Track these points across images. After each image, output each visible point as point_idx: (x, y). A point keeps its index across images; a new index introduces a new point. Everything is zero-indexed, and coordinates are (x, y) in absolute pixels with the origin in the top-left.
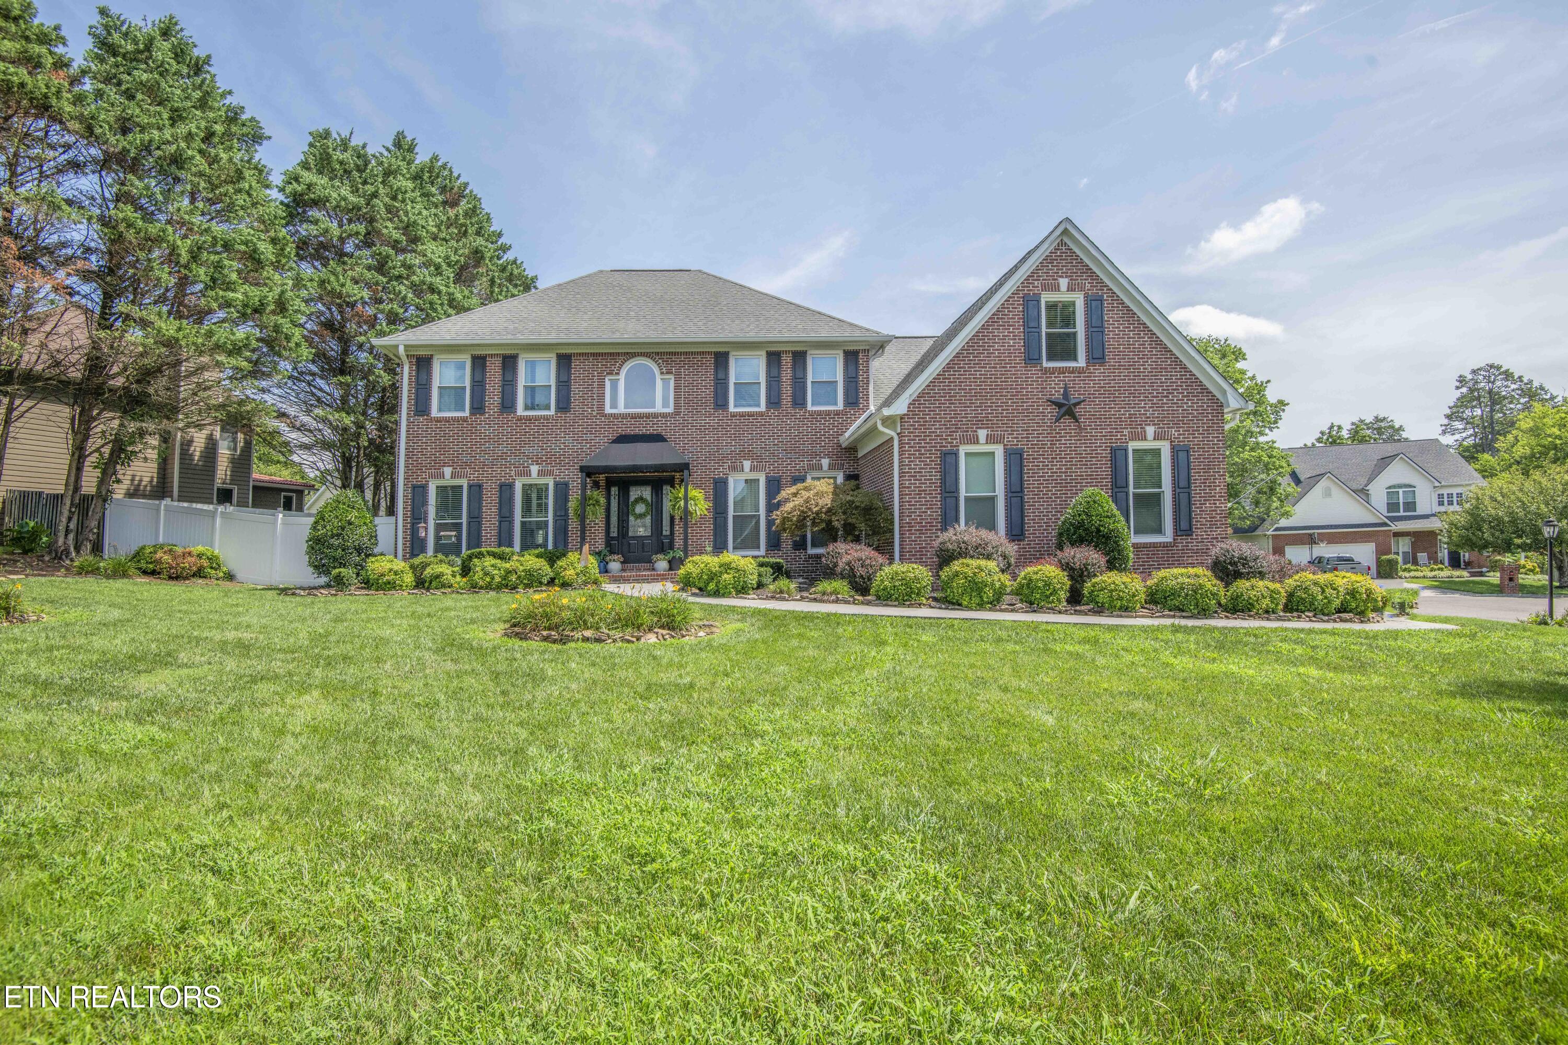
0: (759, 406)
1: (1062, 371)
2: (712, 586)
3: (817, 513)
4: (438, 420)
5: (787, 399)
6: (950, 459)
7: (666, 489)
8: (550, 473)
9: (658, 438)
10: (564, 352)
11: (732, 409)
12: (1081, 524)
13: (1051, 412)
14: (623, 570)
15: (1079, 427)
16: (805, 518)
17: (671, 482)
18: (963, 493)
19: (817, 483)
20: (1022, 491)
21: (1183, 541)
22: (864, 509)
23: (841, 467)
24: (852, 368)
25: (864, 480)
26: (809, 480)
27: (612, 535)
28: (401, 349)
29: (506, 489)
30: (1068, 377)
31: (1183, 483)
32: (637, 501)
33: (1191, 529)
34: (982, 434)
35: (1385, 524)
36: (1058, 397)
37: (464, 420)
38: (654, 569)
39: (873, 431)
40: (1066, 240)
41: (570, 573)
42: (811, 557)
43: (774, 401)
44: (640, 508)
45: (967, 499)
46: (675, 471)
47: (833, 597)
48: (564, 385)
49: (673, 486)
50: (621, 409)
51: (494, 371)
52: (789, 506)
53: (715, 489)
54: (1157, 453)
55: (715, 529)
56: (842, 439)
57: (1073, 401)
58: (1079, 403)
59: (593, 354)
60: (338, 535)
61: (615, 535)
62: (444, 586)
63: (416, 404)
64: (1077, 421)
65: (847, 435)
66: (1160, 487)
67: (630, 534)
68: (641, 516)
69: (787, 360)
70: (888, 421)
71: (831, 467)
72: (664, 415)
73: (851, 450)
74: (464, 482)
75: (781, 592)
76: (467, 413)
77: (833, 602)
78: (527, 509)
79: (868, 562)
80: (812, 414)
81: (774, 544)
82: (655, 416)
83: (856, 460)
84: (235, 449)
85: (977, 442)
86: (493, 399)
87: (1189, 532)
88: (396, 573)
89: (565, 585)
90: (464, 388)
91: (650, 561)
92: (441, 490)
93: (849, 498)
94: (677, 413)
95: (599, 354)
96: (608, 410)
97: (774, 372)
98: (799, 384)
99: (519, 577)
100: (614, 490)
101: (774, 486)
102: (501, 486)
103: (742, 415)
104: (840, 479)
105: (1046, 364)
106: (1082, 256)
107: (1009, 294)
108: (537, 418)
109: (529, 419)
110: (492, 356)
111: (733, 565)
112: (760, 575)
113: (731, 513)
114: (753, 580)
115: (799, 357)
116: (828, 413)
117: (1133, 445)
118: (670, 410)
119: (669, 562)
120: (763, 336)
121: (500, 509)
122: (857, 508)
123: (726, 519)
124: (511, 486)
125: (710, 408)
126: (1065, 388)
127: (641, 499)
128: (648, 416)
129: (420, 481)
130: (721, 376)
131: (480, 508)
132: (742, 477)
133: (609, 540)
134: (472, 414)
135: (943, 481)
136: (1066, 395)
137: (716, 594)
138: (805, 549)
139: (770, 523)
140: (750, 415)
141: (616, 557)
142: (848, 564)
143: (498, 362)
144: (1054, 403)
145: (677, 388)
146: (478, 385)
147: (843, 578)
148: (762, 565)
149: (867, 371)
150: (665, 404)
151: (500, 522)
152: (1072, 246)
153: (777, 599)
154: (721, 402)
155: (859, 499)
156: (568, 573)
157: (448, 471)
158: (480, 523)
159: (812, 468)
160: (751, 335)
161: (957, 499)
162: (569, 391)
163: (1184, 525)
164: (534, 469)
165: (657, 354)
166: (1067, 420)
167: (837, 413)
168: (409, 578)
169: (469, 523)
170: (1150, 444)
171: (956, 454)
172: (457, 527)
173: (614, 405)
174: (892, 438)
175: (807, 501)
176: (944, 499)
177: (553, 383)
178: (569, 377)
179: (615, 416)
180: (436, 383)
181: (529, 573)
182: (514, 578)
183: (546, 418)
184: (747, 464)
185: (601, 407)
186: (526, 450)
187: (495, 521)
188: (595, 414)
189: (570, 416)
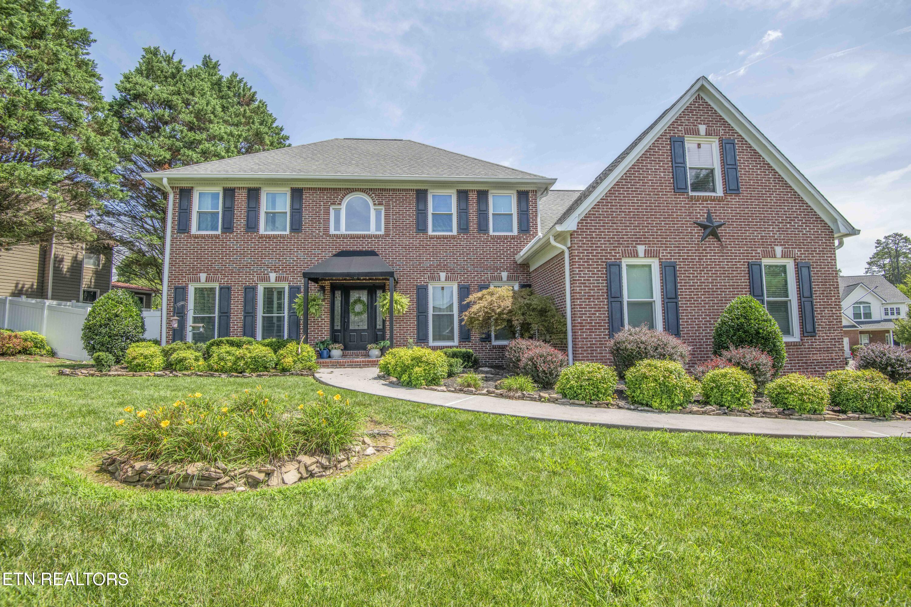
0: (451, 231)
1: (705, 199)
2: (405, 377)
3: (500, 314)
4: (196, 237)
5: (473, 226)
6: (614, 269)
7: (379, 293)
8: (285, 279)
9: (372, 253)
10: (297, 186)
11: (430, 232)
12: (740, 327)
13: (697, 232)
14: (344, 356)
15: (721, 245)
16: (489, 318)
17: (383, 288)
18: (626, 299)
19: (498, 289)
20: (676, 298)
21: (808, 342)
22: (540, 311)
23: (516, 279)
24: (524, 204)
25: (536, 288)
26: (492, 287)
27: (336, 328)
28: (165, 181)
29: (250, 291)
30: (711, 205)
31: (807, 294)
32: (355, 302)
33: (814, 332)
34: (641, 249)
35: (855, 327)
36: (703, 220)
37: (217, 237)
38: (369, 356)
39: (545, 246)
40: (702, 95)
41: (288, 361)
42: (494, 347)
43: (463, 228)
44: (358, 308)
45: (629, 304)
46: (384, 279)
47: (519, 394)
48: (296, 212)
49: (384, 291)
50: (343, 230)
51: (241, 199)
52: (475, 308)
53: (418, 294)
54: (784, 268)
55: (418, 325)
56: (517, 257)
57: (716, 224)
58: (720, 226)
59: (320, 189)
60: (106, 325)
61: (339, 328)
62: (186, 369)
63: (179, 224)
64: (719, 240)
65: (522, 253)
66: (787, 296)
67: (351, 327)
68: (359, 314)
69: (473, 197)
70: (559, 236)
71: (509, 279)
72: (376, 237)
73: (525, 266)
74: (216, 285)
75: (469, 385)
76: (219, 232)
77: (519, 398)
78: (268, 307)
79: (550, 358)
80: (493, 237)
81: (465, 337)
82: (370, 237)
83: (529, 273)
84: (99, 265)
85: (636, 255)
86: (240, 221)
87: (813, 333)
88: (146, 357)
89: (284, 371)
90: (218, 213)
91: (365, 349)
92: (200, 292)
93: (527, 301)
94: (387, 235)
95: (325, 189)
96: (332, 231)
97: (463, 206)
98: (483, 215)
99: (247, 363)
100: (338, 294)
101: (464, 291)
102: (246, 288)
103: (438, 237)
104: (517, 288)
105: (691, 194)
106: (716, 108)
107: (658, 136)
108: (275, 237)
109: (269, 237)
110: (239, 188)
111: (424, 359)
112: (451, 366)
113: (431, 312)
114: (443, 370)
115: (483, 195)
116: (506, 237)
117: (766, 261)
118: (382, 232)
119: (381, 350)
120: (454, 177)
121: (245, 306)
122: (534, 310)
123: (426, 317)
124: (254, 289)
125: (413, 232)
126: (709, 213)
127: (359, 300)
128: (364, 237)
129: (181, 284)
130: (421, 207)
131: (229, 304)
132: (438, 285)
133: (333, 331)
134: (222, 232)
135: (609, 287)
136: (709, 218)
137: (409, 385)
138: (490, 341)
139: (461, 321)
140: (445, 237)
141: (337, 345)
142: (531, 359)
143: (244, 193)
144: (700, 225)
145: (387, 216)
146: (228, 210)
147: (526, 374)
148: (454, 355)
149: (536, 207)
150: (378, 228)
151: (245, 317)
152: (707, 100)
153: (465, 392)
154: (421, 227)
155: (535, 302)
156: (287, 360)
157: (203, 276)
158: (228, 317)
159: (494, 279)
160: (445, 176)
161: (621, 303)
162: (301, 216)
163: (809, 328)
164: (273, 276)
165: (371, 190)
166: (711, 239)
167: (513, 238)
168: (159, 361)
169: (220, 317)
170: (779, 261)
171: (619, 266)
172: (211, 320)
173: (337, 228)
174: (563, 252)
175: (491, 303)
176: (610, 303)
177: (288, 210)
178: (301, 205)
179: (337, 236)
180: (195, 208)
181: (255, 360)
182: (242, 363)
183: (281, 236)
184: (443, 275)
185: (327, 229)
186: (266, 261)
187: (241, 316)
188: (321, 234)
189: (302, 235)
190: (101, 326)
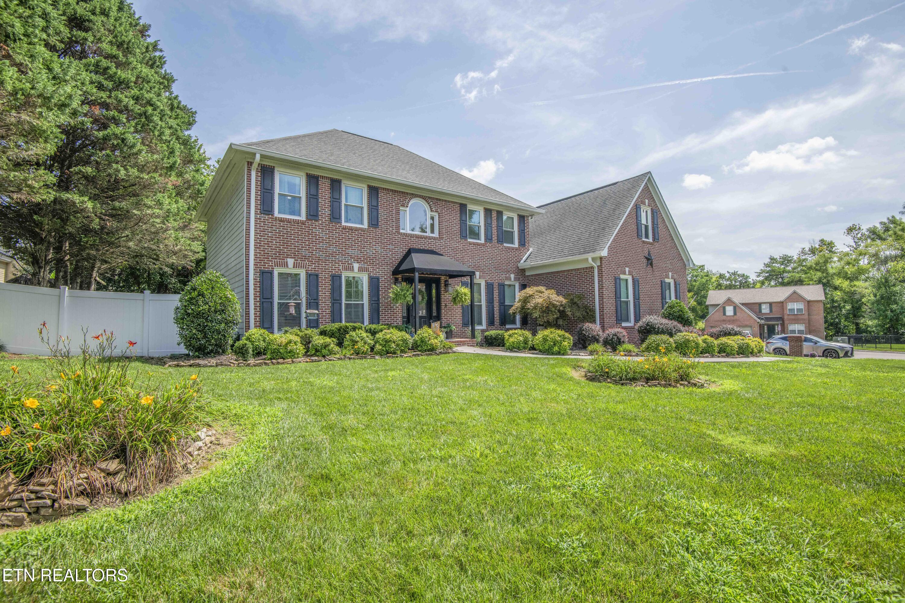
0: (480, 239)
1: (648, 243)
4: (281, 220)
5: (495, 238)
6: (618, 281)
8: (366, 270)
10: (372, 184)
11: (468, 239)
13: (645, 262)
15: (653, 270)
17: (437, 282)
20: (639, 299)
23: (518, 280)
24: (522, 225)
28: (258, 157)
29: (336, 279)
30: (649, 246)
31: (678, 298)
34: (627, 270)
36: (647, 255)
37: (303, 223)
46: (441, 275)
48: (373, 209)
50: (409, 231)
51: (324, 189)
55: (463, 313)
56: (519, 265)
57: (652, 258)
59: (392, 191)
63: (262, 204)
65: (522, 262)
66: (671, 300)
68: (420, 303)
69: (494, 215)
71: (515, 279)
73: (523, 270)
74: (302, 272)
76: (304, 218)
78: (349, 296)
80: (506, 248)
81: (490, 322)
83: (525, 276)
85: (625, 273)
86: (325, 211)
90: (302, 198)
94: (441, 238)
95: (396, 191)
96: (402, 230)
98: (499, 229)
101: (490, 287)
102: (332, 277)
103: (474, 244)
105: (643, 239)
106: (651, 190)
107: (633, 203)
108: (355, 229)
109: (350, 229)
110: (323, 177)
115: (500, 214)
117: (666, 280)
118: (437, 235)
121: (332, 294)
123: (468, 306)
124: (339, 277)
125: (459, 237)
126: (649, 251)
129: (267, 267)
130: (463, 218)
131: (318, 291)
134: (308, 219)
135: (616, 292)
140: (478, 244)
143: (328, 183)
144: (646, 258)
145: (440, 222)
146: (314, 198)
150: (433, 231)
151: (334, 304)
152: (649, 185)
154: (464, 234)
157: (290, 262)
158: (317, 304)
159: (507, 279)
162: (377, 213)
164: (356, 266)
165: (430, 198)
166: (650, 266)
169: (309, 303)
170: (669, 280)
173: (404, 227)
176: (616, 301)
177: (365, 205)
178: (377, 203)
179: (406, 235)
180: (277, 189)
183: (362, 230)
184: (477, 274)
185: (398, 228)
186: (350, 251)
187: (329, 303)
188: (394, 231)
189: (378, 231)
190: (216, 312)
